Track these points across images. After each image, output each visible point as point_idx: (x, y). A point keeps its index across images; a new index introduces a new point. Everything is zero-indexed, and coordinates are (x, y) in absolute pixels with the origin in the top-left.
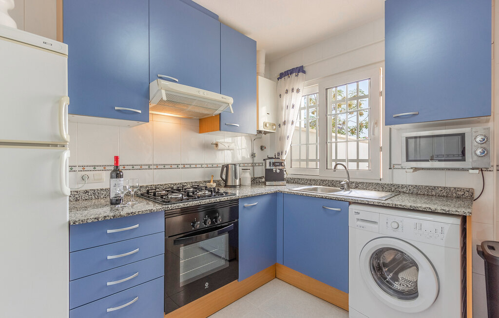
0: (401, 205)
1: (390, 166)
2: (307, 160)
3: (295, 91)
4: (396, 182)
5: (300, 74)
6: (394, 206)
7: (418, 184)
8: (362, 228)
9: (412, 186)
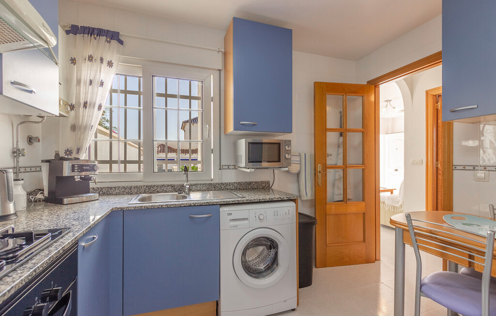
0: (263, 199)
1: (220, 166)
2: (125, 162)
3: (105, 63)
4: (224, 181)
5: (114, 43)
6: (258, 201)
7: (240, 181)
8: (235, 228)
9: (236, 183)
